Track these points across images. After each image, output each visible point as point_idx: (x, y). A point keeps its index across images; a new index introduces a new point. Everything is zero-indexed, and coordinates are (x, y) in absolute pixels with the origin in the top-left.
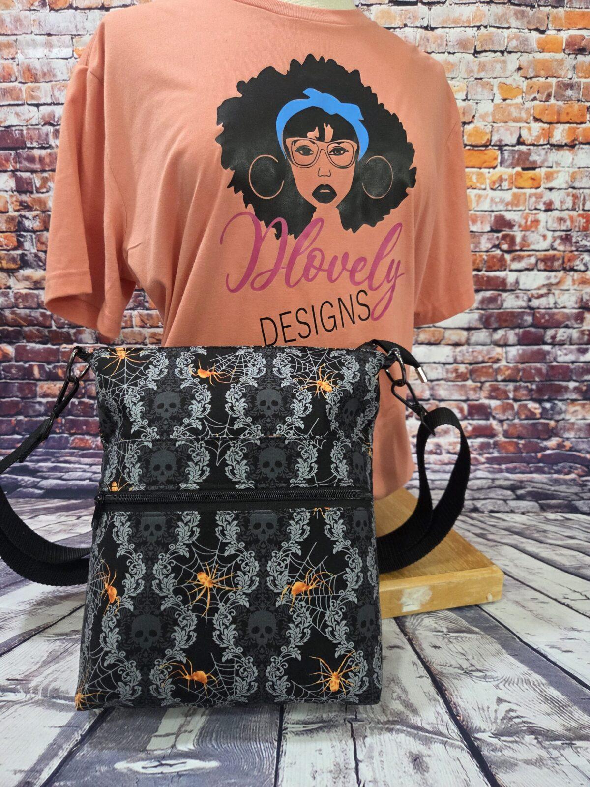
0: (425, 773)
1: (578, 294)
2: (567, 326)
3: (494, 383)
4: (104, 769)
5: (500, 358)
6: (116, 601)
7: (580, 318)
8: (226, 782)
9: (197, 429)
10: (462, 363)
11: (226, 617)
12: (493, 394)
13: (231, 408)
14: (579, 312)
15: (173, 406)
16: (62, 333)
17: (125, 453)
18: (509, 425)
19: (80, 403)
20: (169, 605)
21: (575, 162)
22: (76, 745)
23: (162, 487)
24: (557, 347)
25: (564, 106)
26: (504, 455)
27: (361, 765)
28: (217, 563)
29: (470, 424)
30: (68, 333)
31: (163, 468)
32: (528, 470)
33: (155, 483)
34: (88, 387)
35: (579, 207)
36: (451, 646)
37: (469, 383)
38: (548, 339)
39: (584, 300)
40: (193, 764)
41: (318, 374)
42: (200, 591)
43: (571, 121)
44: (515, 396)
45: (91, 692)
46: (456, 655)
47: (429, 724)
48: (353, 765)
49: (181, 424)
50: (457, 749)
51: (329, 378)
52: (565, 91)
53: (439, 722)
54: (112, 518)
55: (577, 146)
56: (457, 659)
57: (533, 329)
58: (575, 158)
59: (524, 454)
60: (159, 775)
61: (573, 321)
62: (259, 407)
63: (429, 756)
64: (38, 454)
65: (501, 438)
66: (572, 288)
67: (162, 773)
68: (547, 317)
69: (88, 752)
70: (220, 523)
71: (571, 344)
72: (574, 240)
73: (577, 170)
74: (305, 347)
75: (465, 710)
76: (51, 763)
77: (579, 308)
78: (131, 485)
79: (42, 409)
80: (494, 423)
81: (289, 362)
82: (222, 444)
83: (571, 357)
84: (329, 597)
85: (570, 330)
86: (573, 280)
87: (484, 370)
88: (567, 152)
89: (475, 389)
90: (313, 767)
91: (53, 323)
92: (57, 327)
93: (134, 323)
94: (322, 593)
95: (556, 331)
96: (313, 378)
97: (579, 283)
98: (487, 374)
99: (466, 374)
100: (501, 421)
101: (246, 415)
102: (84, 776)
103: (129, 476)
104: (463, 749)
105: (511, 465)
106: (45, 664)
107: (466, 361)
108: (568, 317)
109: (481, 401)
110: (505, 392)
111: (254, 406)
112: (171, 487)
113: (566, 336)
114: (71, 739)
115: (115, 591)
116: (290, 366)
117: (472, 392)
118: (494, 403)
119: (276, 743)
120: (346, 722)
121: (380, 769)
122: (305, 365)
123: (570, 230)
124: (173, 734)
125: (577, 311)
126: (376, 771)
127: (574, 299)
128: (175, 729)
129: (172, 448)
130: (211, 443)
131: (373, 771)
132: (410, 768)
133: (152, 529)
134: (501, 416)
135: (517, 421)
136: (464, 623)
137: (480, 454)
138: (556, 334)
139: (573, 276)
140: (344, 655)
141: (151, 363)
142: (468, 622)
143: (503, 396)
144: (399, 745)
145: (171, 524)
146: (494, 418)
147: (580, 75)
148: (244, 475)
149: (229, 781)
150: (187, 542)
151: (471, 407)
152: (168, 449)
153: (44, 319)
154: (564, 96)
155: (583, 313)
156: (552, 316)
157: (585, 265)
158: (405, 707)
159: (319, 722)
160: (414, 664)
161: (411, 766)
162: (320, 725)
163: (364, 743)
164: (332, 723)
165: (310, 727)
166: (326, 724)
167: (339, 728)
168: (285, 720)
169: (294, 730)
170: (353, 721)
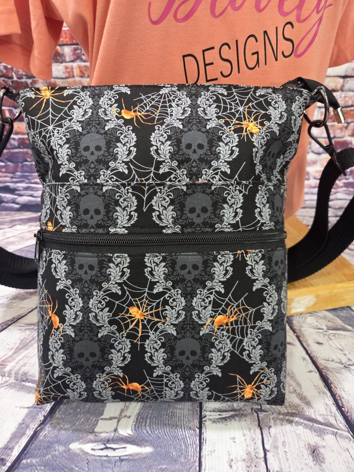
0: (322, 464)
4: (61, 448)
6: (59, 328)
8: (159, 467)
9: (123, 173)
11: (156, 342)
13: (157, 151)
15: (98, 148)
16: (22, 83)
17: (56, 195)
20: (106, 333)
22: (40, 425)
23: (92, 230)
27: (269, 455)
28: (147, 299)
30: (26, 83)
31: (92, 213)
33: (86, 226)
36: (331, 342)
40: (132, 449)
41: (244, 114)
42: (132, 322)
45: (45, 394)
46: (335, 350)
47: (321, 415)
48: (262, 454)
49: (108, 168)
50: (346, 439)
51: (256, 119)
53: (328, 413)
54: (50, 255)
56: (337, 354)
60: (105, 458)
62: (185, 150)
63: (324, 447)
64: (17, 177)
67: (107, 456)
69: (49, 432)
70: (149, 265)
74: (230, 85)
75: (348, 402)
76: (20, 441)
78: (64, 227)
79: (16, 143)
81: (214, 101)
82: (148, 190)
84: (247, 327)
89: (341, 129)
90: (229, 455)
91: (14, 74)
92: (18, 78)
93: (75, 74)
94: (241, 324)
96: (239, 119)
101: (172, 158)
102: (46, 455)
103: (62, 218)
104: (350, 440)
106: (18, 350)
109: (345, 139)
111: (179, 149)
112: (100, 231)
114: (36, 419)
115: (57, 319)
116: (215, 105)
117: (338, 131)
119: (198, 431)
120: (253, 412)
121: (285, 459)
122: (231, 105)
124: (115, 418)
126: (282, 462)
128: (117, 414)
129: (100, 193)
130: (138, 189)
131: (279, 461)
132: (309, 460)
133: (86, 268)
136: (339, 322)
140: (258, 372)
141: (75, 103)
142: (343, 321)
144: (298, 436)
145: (103, 265)
148: (171, 221)
149: (161, 466)
150: (119, 281)
151: (336, 143)
152: (96, 194)
153: (7, 72)
158: (300, 399)
159: (231, 411)
160: (304, 359)
161: (311, 457)
162: (232, 413)
163: (270, 433)
164: (242, 412)
165: (225, 415)
166: (237, 413)
167: (247, 417)
168: (204, 408)
169: (211, 418)
170: (258, 411)
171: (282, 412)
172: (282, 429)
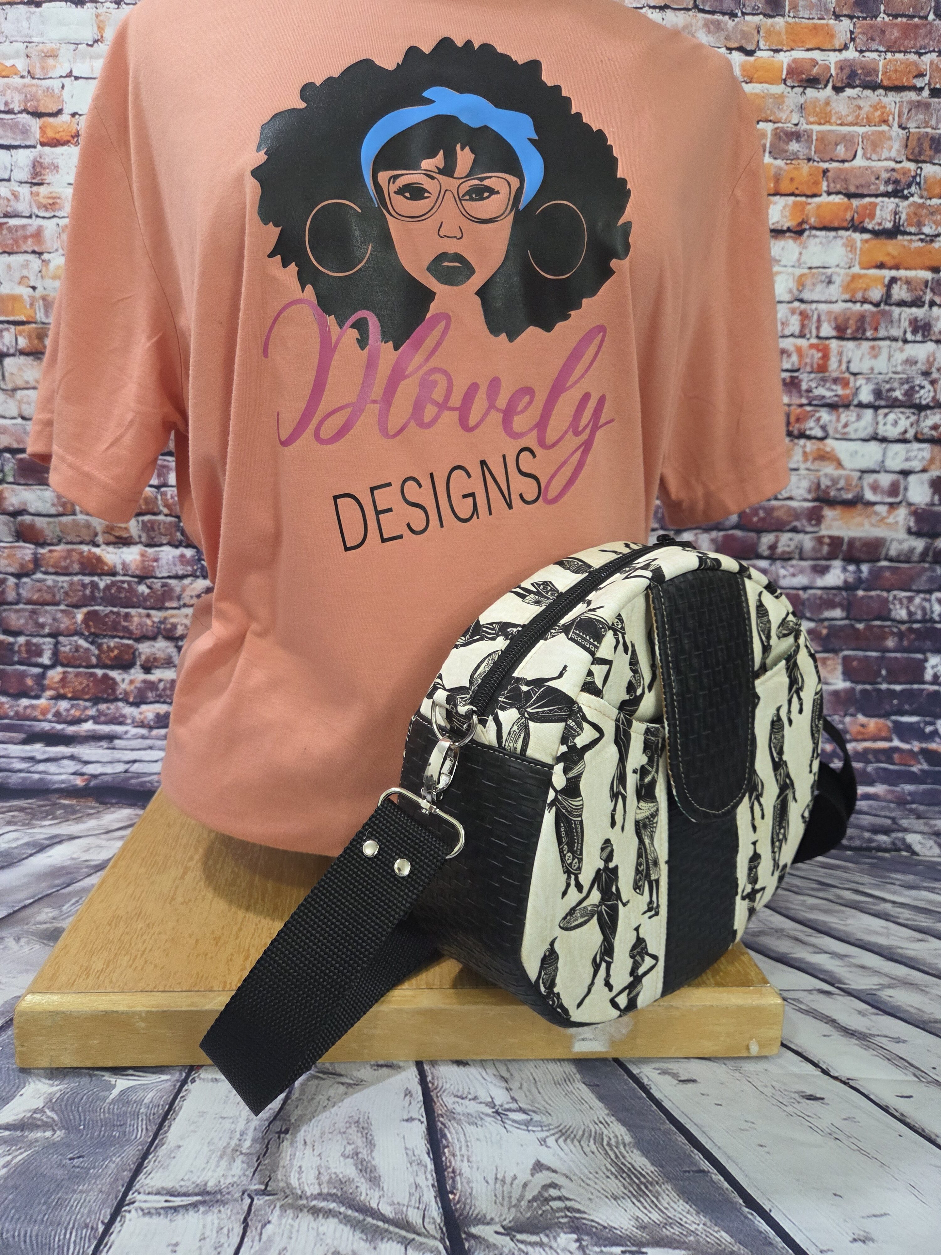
1: (812, 476)
2: (795, 530)
7: (815, 516)
14: (814, 507)
21: (803, 258)
24: (778, 563)
25: (786, 167)
35: (811, 332)
38: (763, 549)
39: (823, 487)
43: (797, 192)
47: (392, 1204)
50: (427, 1253)
52: (787, 144)
53: (412, 1203)
55: (807, 233)
57: (738, 533)
58: (804, 251)
61: (804, 522)
66: (802, 466)
68: (762, 514)
71: (802, 559)
72: (804, 386)
73: (806, 271)
77: (814, 500)
83: (801, 580)
85: (801, 536)
86: (805, 453)
88: (791, 242)
95: (777, 537)
97: (815, 459)
108: (796, 514)
113: (793, 545)
119: (101, 1229)
123: (797, 370)
125: (810, 505)
127: (805, 484)
138: (776, 542)
139: (804, 446)
147: (812, 119)
154: (787, 151)
155: (821, 508)
156: (769, 511)
157: (824, 428)
158: (361, 1171)
159: (197, 1194)
160: (408, 1093)
162: (199, 1198)
163: (261, 1234)
164: (219, 1196)
165: (178, 1201)
166: (207, 1198)
167: (226, 1206)
168: (137, 1186)
169: (144, 1205)
170: (256, 1195)
171: (308, 1194)
172: (292, 1226)
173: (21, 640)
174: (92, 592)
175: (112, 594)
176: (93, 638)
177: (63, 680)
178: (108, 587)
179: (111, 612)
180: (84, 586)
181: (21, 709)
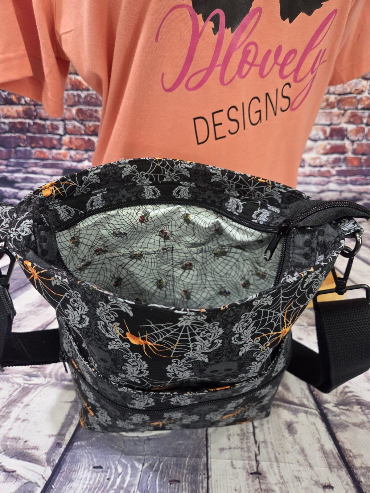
0: (295, 435)
3: (355, 111)
5: (364, 89)
8: (177, 443)
10: (334, 93)
12: (352, 120)
18: (358, 145)
19: (35, 123)
26: (350, 168)
27: (257, 430)
29: (329, 144)
32: (365, 182)
34: (38, 111)
37: (336, 110)
44: (368, 121)
47: (297, 398)
48: (252, 429)
50: (314, 416)
53: (303, 396)
59: (364, 168)
60: (136, 438)
63: (297, 422)
64: (12, 164)
65: (350, 155)
67: (138, 437)
76: (70, 429)
79: (7, 127)
80: (347, 143)
87: (349, 100)
89: (338, 116)
90: (228, 431)
98: (351, 103)
99: (334, 103)
100: (353, 142)
102: (92, 437)
104: (317, 416)
105: (354, 178)
107: (337, 92)
109: (341, 126)
110: (361, 118)
117: (335, 118)
118: (351, 127)
121: (268, 433)
126: (266, 435)
131: (264, 435)
132: (286, 433)
134: (353, 137)
135: (364, 141)
137: (333, 167)
143: (359, 121)
144: (279, 416)
146: (348, 139)
149: (179, 442)
151: (333, 131)
161: (287, 431)
173: (48, 123)
174: (79, 100)
175: (88, 101)
176: (82, 121)
177: (70, 141)
178: (86, 97)
179: (89, 109)
180: (74, 96)
181: (54, 155)
